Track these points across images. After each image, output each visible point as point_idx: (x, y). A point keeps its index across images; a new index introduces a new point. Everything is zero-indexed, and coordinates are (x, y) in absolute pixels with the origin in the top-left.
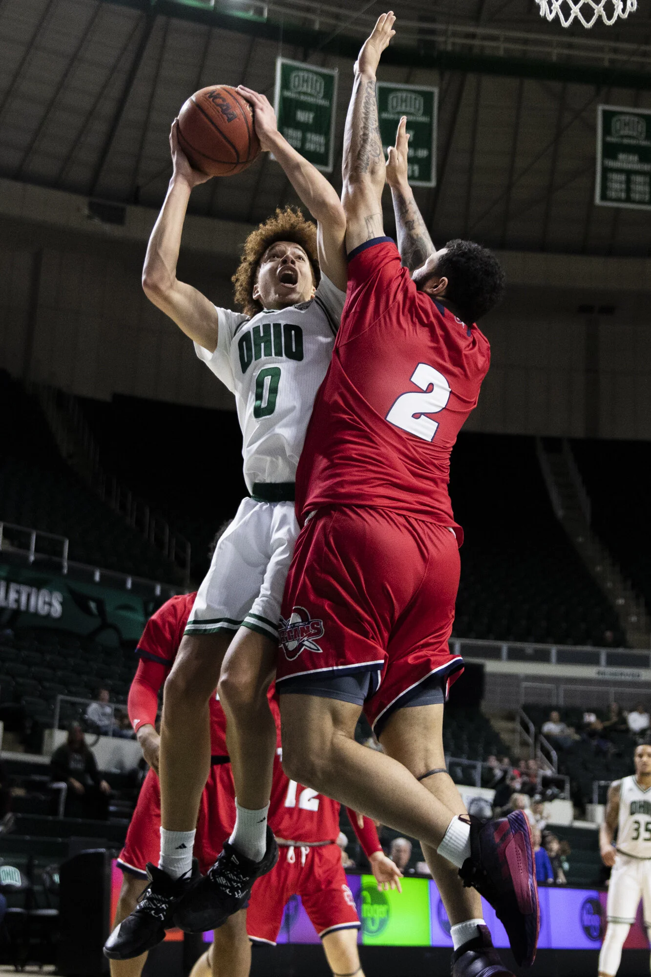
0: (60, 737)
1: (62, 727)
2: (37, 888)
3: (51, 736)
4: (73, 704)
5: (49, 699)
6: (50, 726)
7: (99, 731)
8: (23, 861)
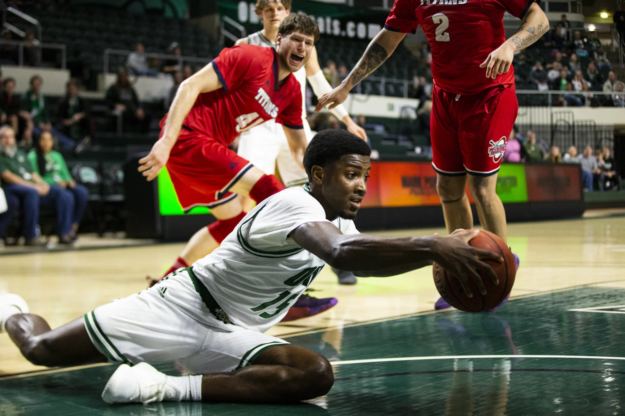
0: (110, 80)
1: (111, 72)
2: (108, 183)
3: (103, 79)
4: (116, 56)
5: (99, 53)
6: (101, 72)
7: (137, 74)
8: (95, 164)
